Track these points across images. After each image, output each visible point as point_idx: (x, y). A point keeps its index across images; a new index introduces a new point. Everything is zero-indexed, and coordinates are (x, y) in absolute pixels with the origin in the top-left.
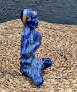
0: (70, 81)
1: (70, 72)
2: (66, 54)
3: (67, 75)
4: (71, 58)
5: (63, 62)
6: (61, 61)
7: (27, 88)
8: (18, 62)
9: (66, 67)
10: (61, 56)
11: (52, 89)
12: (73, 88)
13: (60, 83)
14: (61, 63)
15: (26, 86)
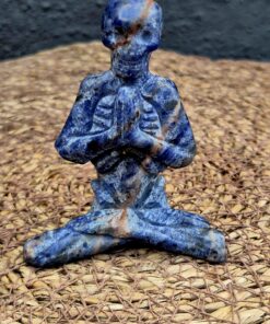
0: (252, 274)
1: (256, 238)
2: (239, 166)
3: (244, 247)
4: (259, 181)
5: (228, 198)
7: (88, 304)
9: (240, 217)
10: (224, 173)
13: (217, 282)
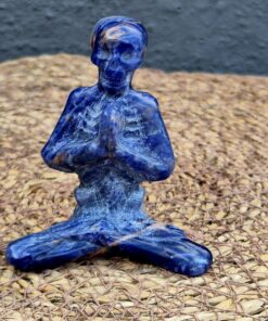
6: (205, 203)
8: (50, 211)
11: (189, 302)
12: (263, 294)
14: (203, 208)
15: (95, 296)
